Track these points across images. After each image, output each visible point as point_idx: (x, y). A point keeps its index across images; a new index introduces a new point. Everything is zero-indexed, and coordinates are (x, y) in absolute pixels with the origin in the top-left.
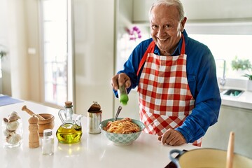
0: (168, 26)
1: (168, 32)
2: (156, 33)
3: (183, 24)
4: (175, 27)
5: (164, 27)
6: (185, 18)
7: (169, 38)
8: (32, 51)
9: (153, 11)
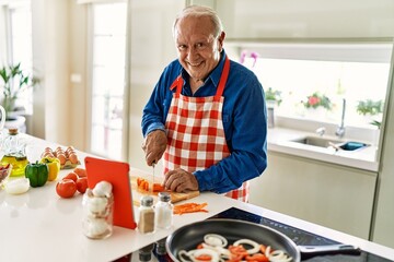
0: (201, 44)
1: (201, 53)
2: (186, 56)
3: (221, 40)
4: (210, 46)
5: (195, 46)
6: (223, 34)
7: (204, 62)
8: (76, 78)
9: (178, 25)
